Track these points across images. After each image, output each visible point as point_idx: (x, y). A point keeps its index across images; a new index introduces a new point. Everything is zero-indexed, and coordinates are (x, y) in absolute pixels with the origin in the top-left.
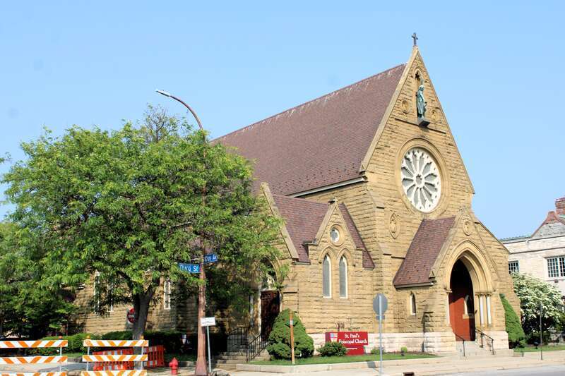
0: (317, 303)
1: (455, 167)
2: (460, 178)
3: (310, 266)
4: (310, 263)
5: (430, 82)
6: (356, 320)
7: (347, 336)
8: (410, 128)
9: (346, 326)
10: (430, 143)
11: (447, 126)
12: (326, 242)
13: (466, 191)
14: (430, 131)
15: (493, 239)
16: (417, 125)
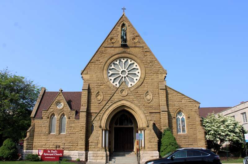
0: (44, 136)
1: (151, 62)
2: (155, 67)
3: (42, 120)
4: (42, 118)
5: (132, 26)
6: (67, 144)
7: (49, 152)
8: (115, 49)
9: (61, 147)
10: (129, 54)
11: (144, 43)
12: (52, 109)
13: (160, 73)
14: (130, 48)
15: (184, 97)
16: (120, 47)
